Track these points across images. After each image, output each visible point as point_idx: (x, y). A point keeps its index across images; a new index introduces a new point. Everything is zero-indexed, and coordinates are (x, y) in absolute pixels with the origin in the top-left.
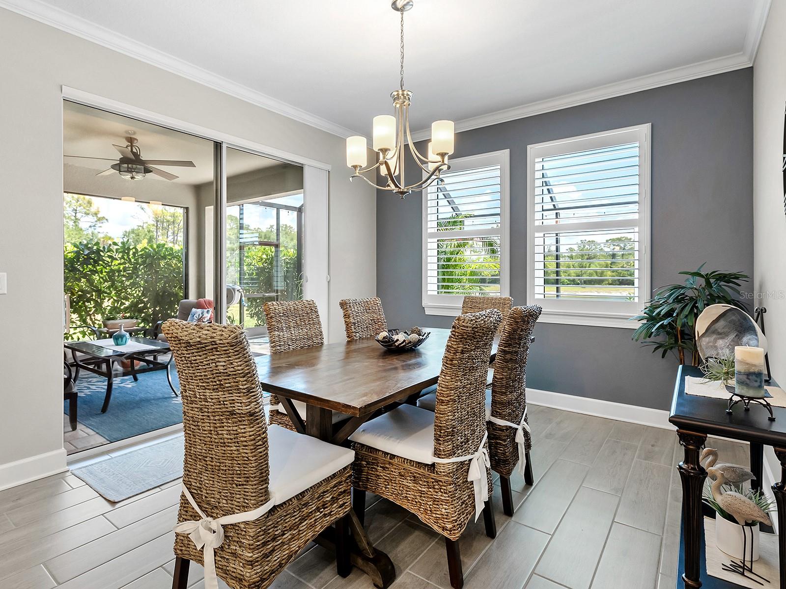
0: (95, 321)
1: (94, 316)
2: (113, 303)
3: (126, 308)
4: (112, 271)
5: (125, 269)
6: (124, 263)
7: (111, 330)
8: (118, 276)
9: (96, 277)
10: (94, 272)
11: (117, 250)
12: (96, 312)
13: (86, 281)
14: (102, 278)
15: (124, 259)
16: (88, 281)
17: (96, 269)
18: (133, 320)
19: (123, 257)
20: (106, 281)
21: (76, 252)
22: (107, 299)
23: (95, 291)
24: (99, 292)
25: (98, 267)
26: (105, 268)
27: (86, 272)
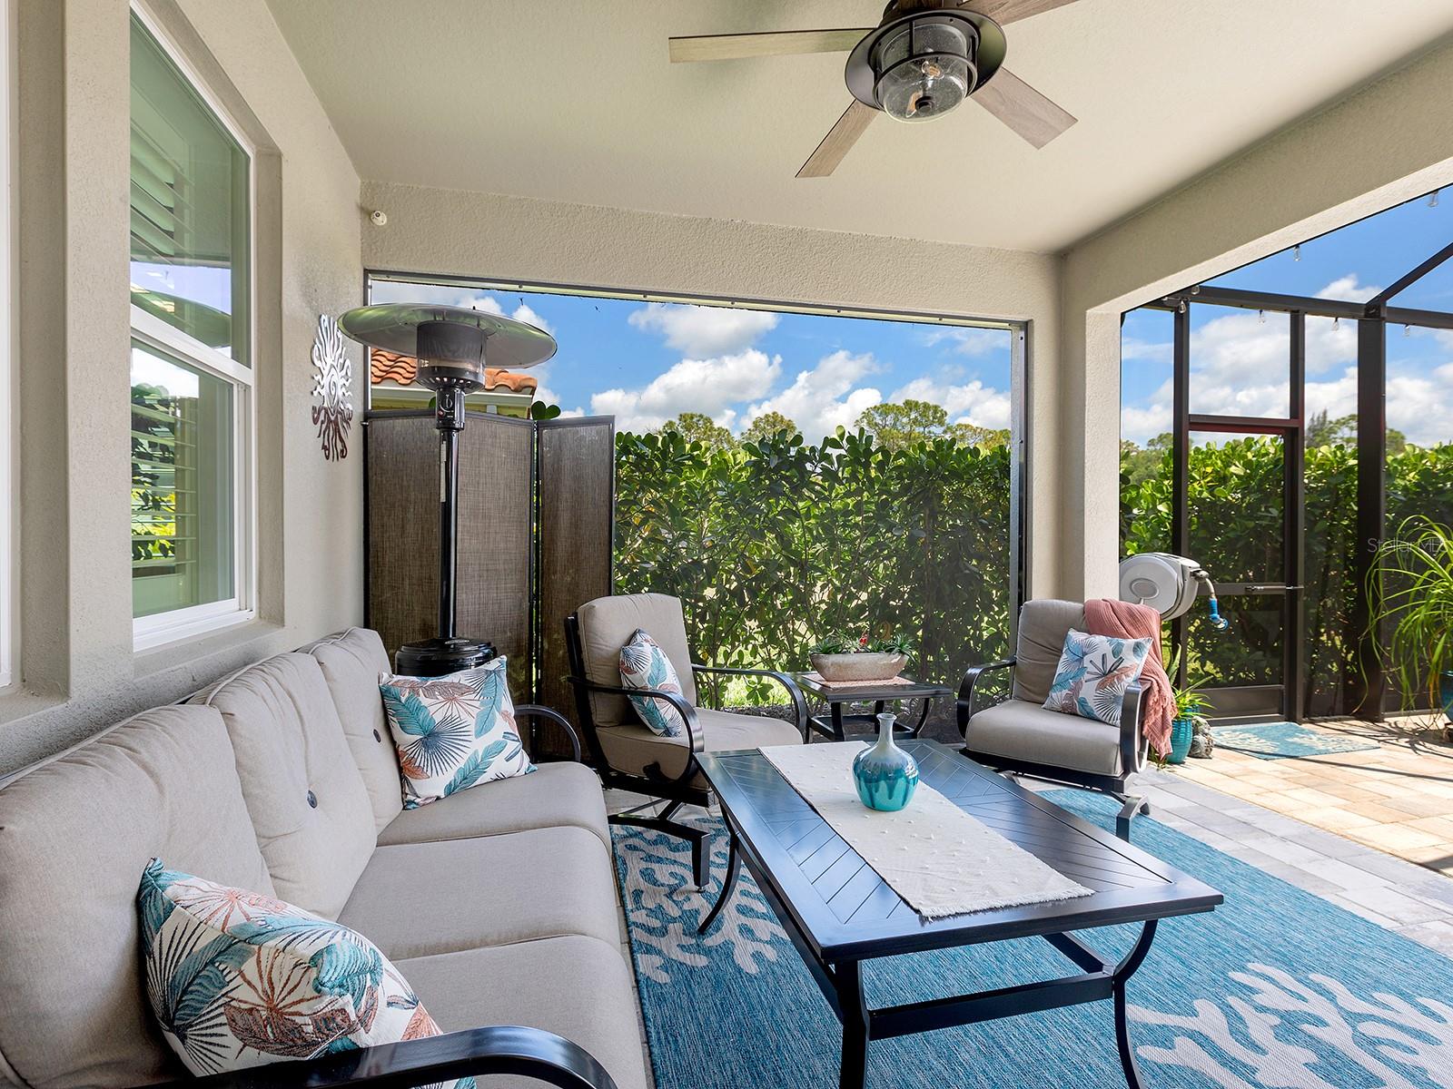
0: (795, 637)
1: (793, 624)
2: (832, 596)
3: (861, 609)
4: (832, 513)
5: (859, 508)
6: (859, 492)
7: (833, 685)
8: (844, 526)
9: (796, 528)
10: (792, 515)
11: (839, 457)
12: (797, 615)
13: (776, 537)
14: (810, 531)
15: (857, 481)
16: (780, 537)
17: (797, 508)
18: (892, 656)
19: (854, 477)
20: (817, 539)
21: (754, 464)
22: (820, 583)
23: (795, 564)
24: (804, 568)
25: (801, 504)
26: (815, 504)
27: (775, 516)
